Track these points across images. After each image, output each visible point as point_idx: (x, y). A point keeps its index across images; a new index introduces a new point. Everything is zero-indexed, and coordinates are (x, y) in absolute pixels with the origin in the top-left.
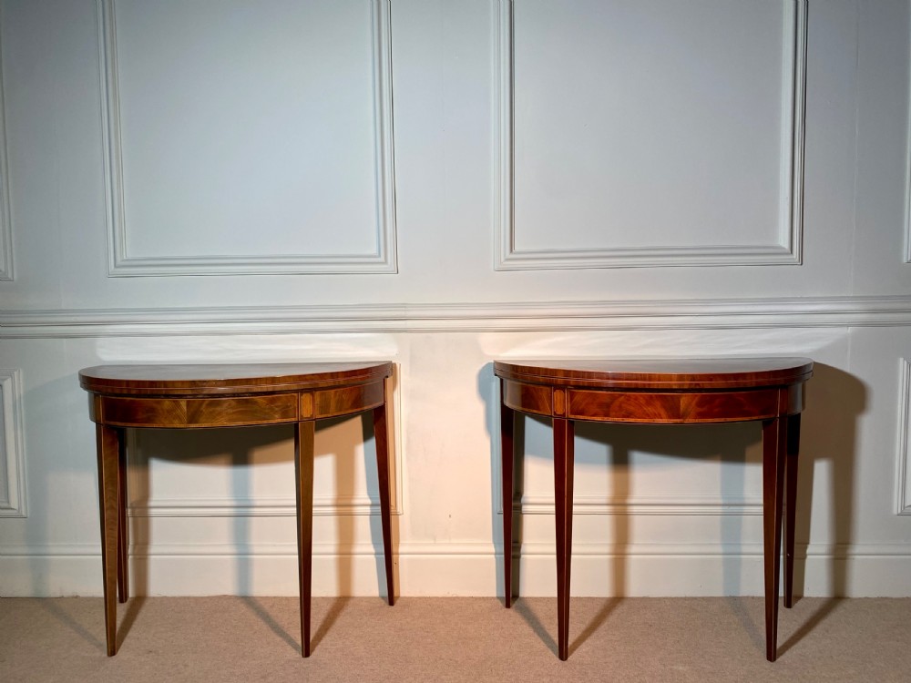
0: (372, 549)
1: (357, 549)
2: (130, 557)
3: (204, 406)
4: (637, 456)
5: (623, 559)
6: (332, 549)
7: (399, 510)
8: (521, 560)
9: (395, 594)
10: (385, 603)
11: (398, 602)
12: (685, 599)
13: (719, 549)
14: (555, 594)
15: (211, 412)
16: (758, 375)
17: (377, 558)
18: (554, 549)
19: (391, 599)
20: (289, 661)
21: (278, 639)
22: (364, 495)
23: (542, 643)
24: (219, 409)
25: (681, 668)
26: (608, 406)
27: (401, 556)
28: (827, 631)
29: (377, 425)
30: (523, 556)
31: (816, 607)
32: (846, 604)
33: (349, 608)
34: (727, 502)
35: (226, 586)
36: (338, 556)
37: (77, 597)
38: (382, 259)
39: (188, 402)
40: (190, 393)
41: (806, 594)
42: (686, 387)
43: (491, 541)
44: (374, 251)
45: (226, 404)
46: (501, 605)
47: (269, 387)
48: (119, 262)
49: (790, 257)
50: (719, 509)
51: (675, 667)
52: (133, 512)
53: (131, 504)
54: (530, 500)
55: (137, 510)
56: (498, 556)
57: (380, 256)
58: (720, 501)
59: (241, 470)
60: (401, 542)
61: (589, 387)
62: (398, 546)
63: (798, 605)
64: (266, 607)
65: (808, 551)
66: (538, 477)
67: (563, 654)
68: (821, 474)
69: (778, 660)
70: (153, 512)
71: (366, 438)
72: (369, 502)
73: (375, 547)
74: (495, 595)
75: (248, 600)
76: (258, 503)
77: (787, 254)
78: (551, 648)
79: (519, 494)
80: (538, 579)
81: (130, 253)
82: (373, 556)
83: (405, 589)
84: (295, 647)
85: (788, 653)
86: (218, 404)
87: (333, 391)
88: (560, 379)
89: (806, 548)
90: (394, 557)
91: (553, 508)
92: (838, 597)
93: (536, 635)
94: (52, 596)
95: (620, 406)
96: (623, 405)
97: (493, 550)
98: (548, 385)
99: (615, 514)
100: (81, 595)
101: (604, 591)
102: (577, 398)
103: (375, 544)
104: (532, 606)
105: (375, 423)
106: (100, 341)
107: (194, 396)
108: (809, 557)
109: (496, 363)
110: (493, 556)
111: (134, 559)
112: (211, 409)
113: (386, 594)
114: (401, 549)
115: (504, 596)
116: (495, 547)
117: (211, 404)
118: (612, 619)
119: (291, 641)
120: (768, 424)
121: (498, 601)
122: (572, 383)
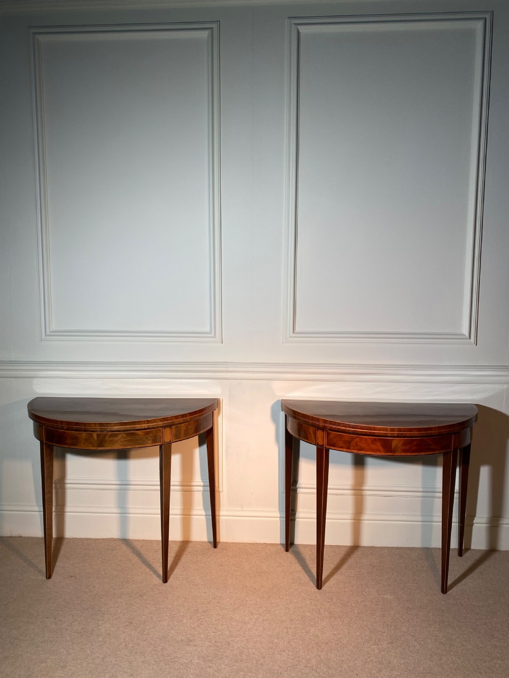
0: (203, 512)
1: (194, 512)
2: (54, 514)
3: (107, 437)
4: (369, 460)
5: (359, 523)
6: (179, 512)
7: (221, 489)
8: (296, 522)
9: (218, 540)
10: (211, 546)
11: (219, 546)
12: (397, 548)
13: (420, 519)
14: (315, 543)
15: (111, 441)
16: (439, 428)
17: (206, 518)
18: (315, 516)
19: (215, 544)
20: (155, 585)
21: (148, 570)
22: (199, 481)
23: (307, 577)
24: (116, 439)
25: (389, 597)
26: (350, 442)
27: (221, 517)
28: (481, 574)
29: (208, 438)
30: (297, 520)
31: (477, 557)
32: (496, 555)
33: (189, 549)
34: (425, 490)
35: (113, 533)
36: (182, 516)
37: (21, 537)
38: (213, 335)
39: (98, 434)
40: (99, 430)
41: (472, 548)
42: (395, 435)
43: (278, 510)
44: (207, 329)
45: (120, 436)
46: (283, 549)
47: (146, 426)
48: (48, 333)
49: (469, 340)
50: (420, 494)
51: (385, 596)
52: (56, 486)
53: (55, 481)
54: (303, 486)
55: (58, 485)
56: (281, 519)
57: (211, 333)
58: (421, 490)
59: (122, 462)
60: (221, 508)
61: (338, 431)
62: (219, 511)
63: (467, 555)
64: (138, 547)
65: (475, 521)
66: (307, 471)
67: (319, 586)
68: (485, 473)
69: (448, 593)
70: (68, 486)
71: (201, 444)
72: (202, 484)
73: (205, 511)
74: (279, 542)
75: (126, 542)
76: (133, 483)
77: (467, 339)
78: (312, 580)
79: (295, 482)
80: (305, 535)
81: (54, 327)
82: (204, 517)
83: (223, 537)
84: (158, 576)
85: (455, 589)
86: (116, 436)
87: (183, 425)
88: (321, 424)
89: (474, 519)
90: (217, 517)
91: (315, 491)
92: (492, 550)
93: (304, 572)
94: (5, 536)
95: (356, 443)
96: (358, 443)
97: (279, 515)
98: (314, 425)
99: (355, 495)
100: (23, 536)
101: (347, 541)
102: (330, 436)
103: (205, 509)
104: (302, 550)
105: (207, 437)
106: (35, 381)
107: (102, 431)
108: (475, 525)
109: (282, 400)
110: (279, 519)
111: (56, 515)
112: (112, 439)
113: (212, 540)
114: (221, 513)
115: (285, 543)
116: (280, 513)
117: (111, 436)
118: (351, 561)
119: (155, 572)
120: (445, 454)
121: (281, 546)
122: (328, 428)
